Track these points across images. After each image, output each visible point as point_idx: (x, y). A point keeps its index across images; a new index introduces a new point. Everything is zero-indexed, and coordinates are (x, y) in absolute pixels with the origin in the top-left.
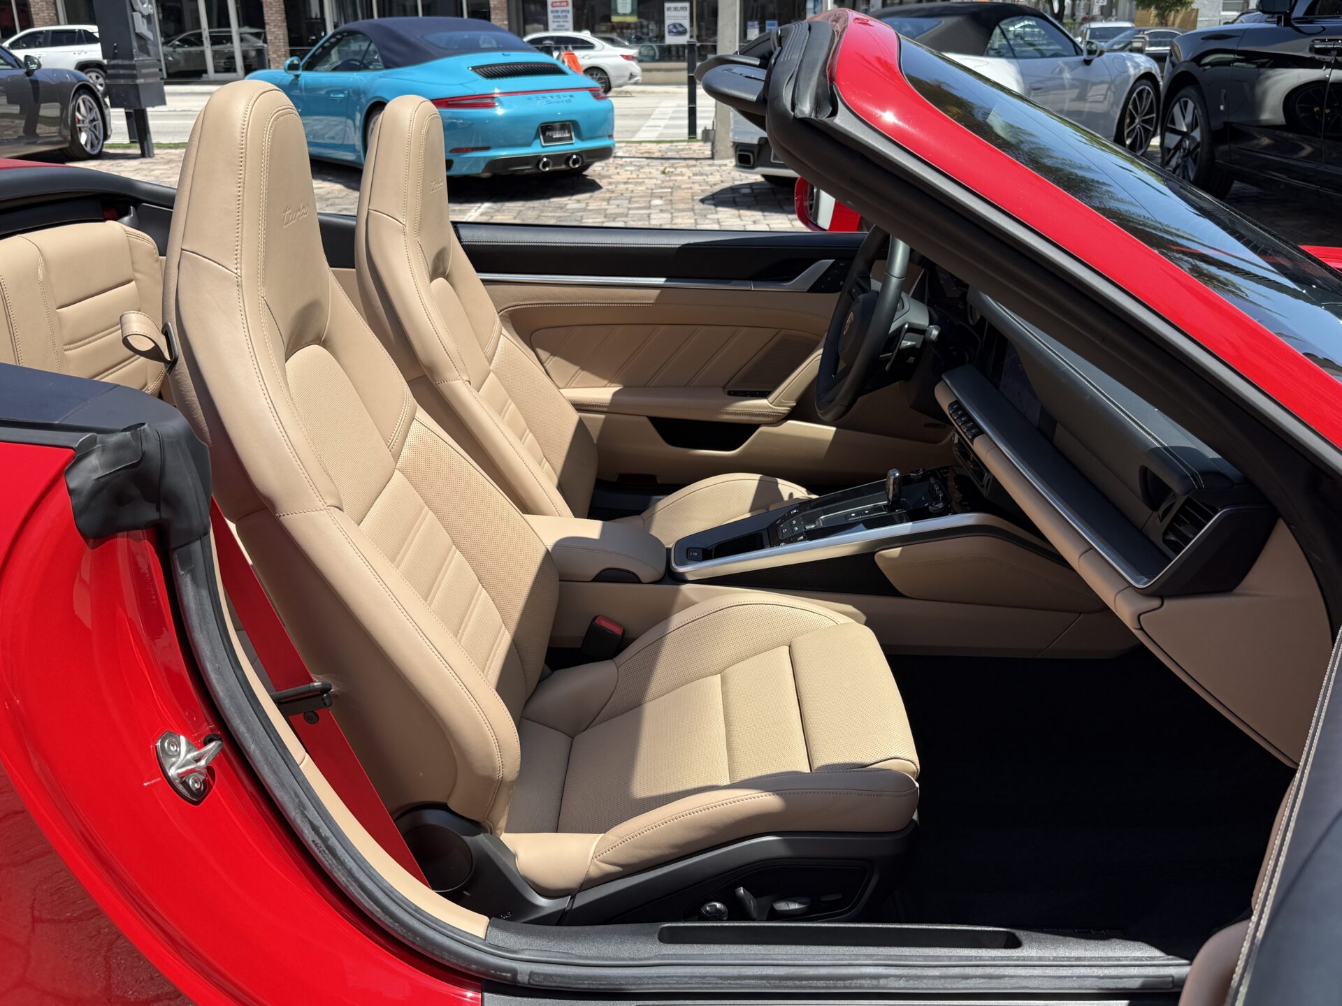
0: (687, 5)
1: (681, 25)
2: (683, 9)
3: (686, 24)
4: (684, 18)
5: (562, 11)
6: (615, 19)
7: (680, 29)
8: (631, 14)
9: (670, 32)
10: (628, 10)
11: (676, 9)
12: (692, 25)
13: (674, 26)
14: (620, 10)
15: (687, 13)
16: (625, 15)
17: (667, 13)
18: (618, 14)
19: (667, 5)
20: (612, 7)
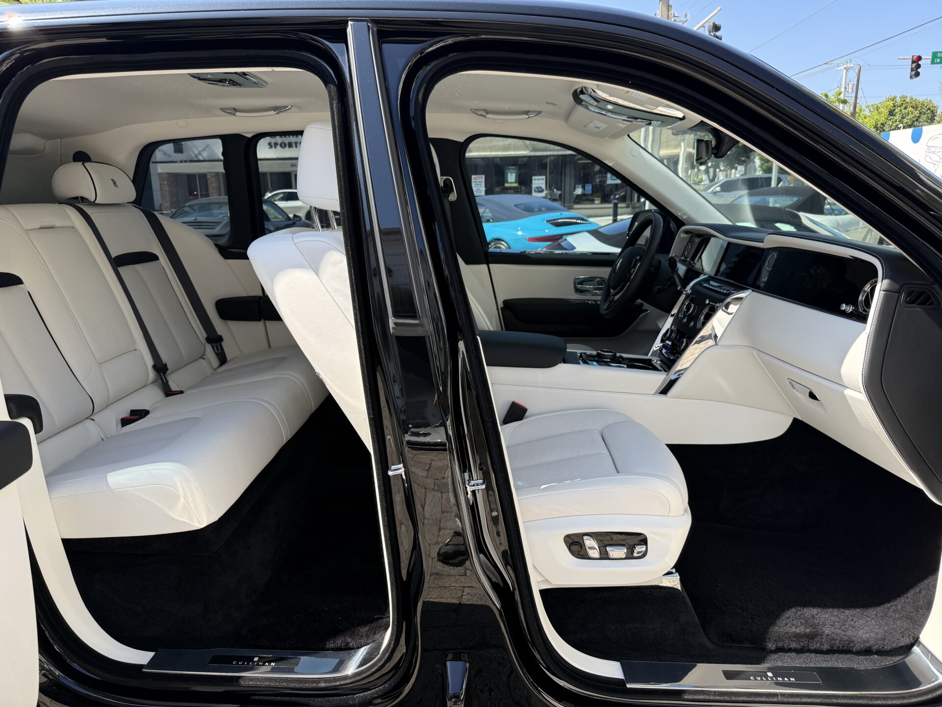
0: (544, 177)
1: (541, 188)
2: (542, 179)
3: (544, 187)
4: (542, 184)
5: (479, 182)
6: (506, 185)
7: (540, 189)
8: (515, 182)
9: (535, 191)
11: (538, 179)
12: (546, 187)
13: (537, 188)
14: (510, 180)
15: (544, 182)
16: (512, 183)
17: (534, 182)
18: (508, 183)
19: (534, 178)
20: (505, 179)
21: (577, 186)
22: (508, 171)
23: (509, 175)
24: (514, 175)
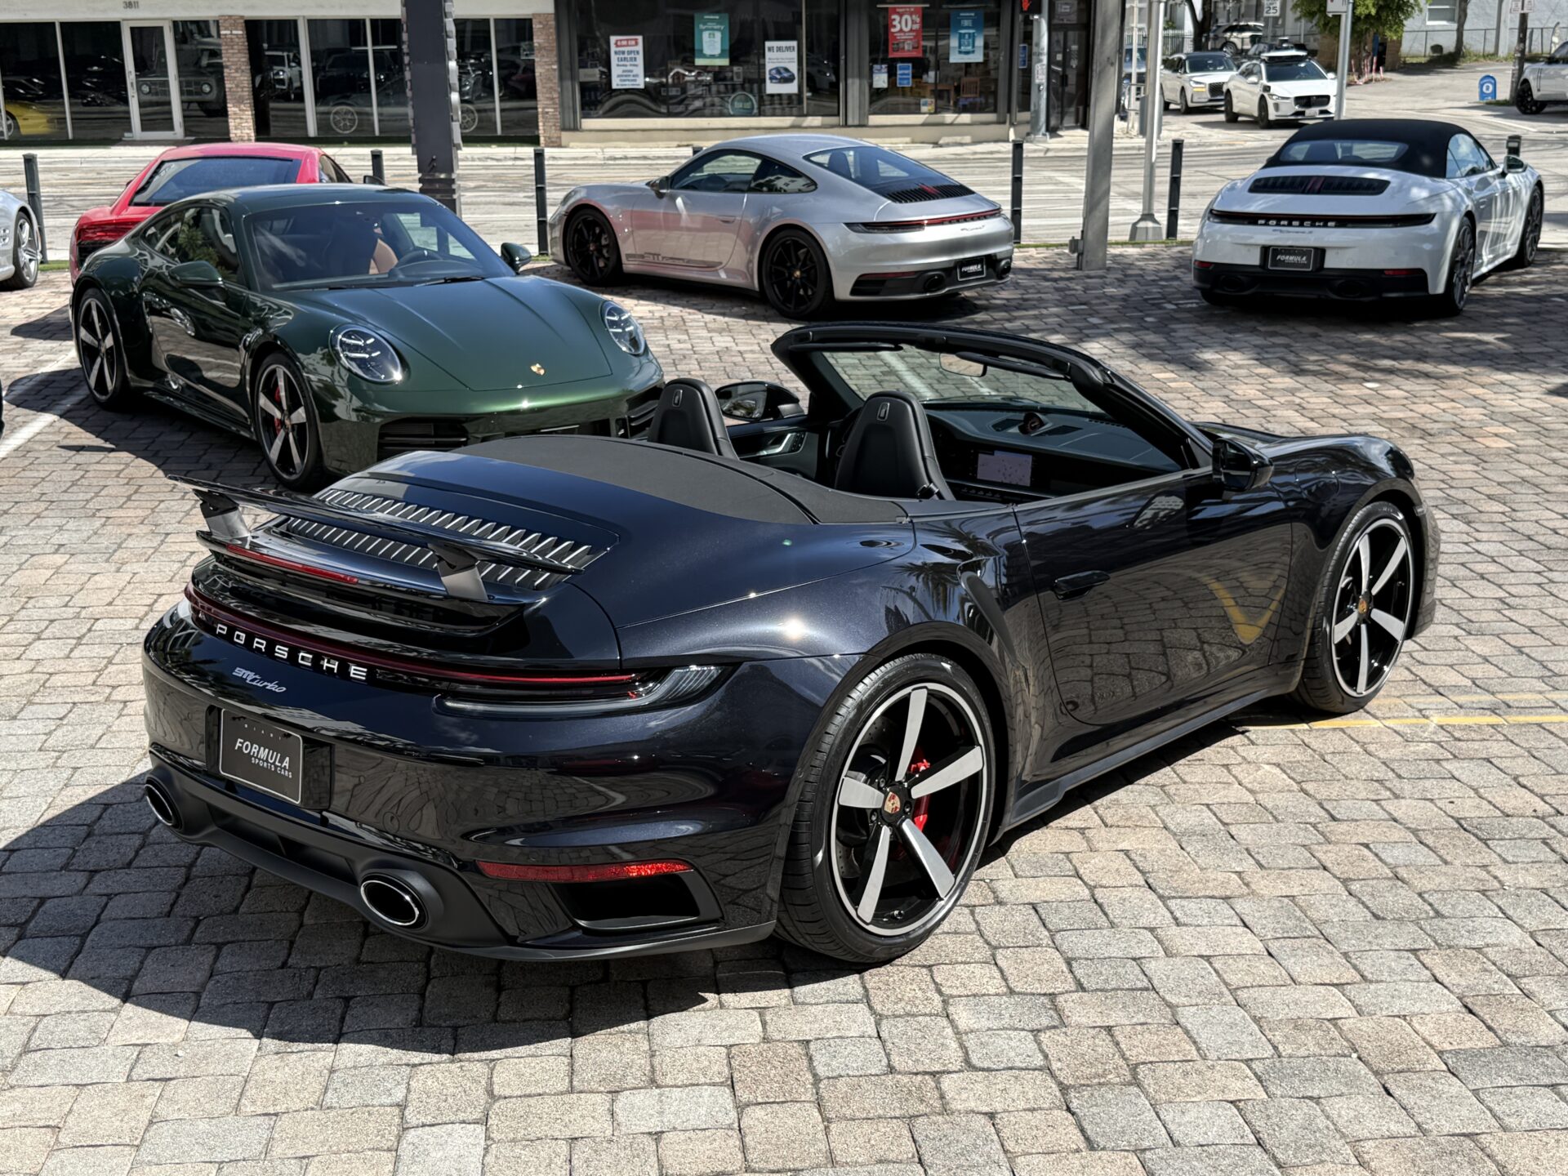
0: (794, 44)
1: (786, 70)
2: (788, 49)
3: (794, 68)
4: (791, 60)
5: (630, 53)
6: (699, 62)
7: (786, 75)
8: (721, 56)
9: (772, 78)
10: (718, 51)
11: (779, 49)
12: (800, 69)
13: (778, 70)
14: (707, 51)
15: (795, 55)
16: (713, 56)
17: (768, 55)
18: (705, 56)
19: (768, 44)
20: (697, 47)
21: (876, 67)
22: (701, 26)
23: (706, 35)
24: (718, 35)
